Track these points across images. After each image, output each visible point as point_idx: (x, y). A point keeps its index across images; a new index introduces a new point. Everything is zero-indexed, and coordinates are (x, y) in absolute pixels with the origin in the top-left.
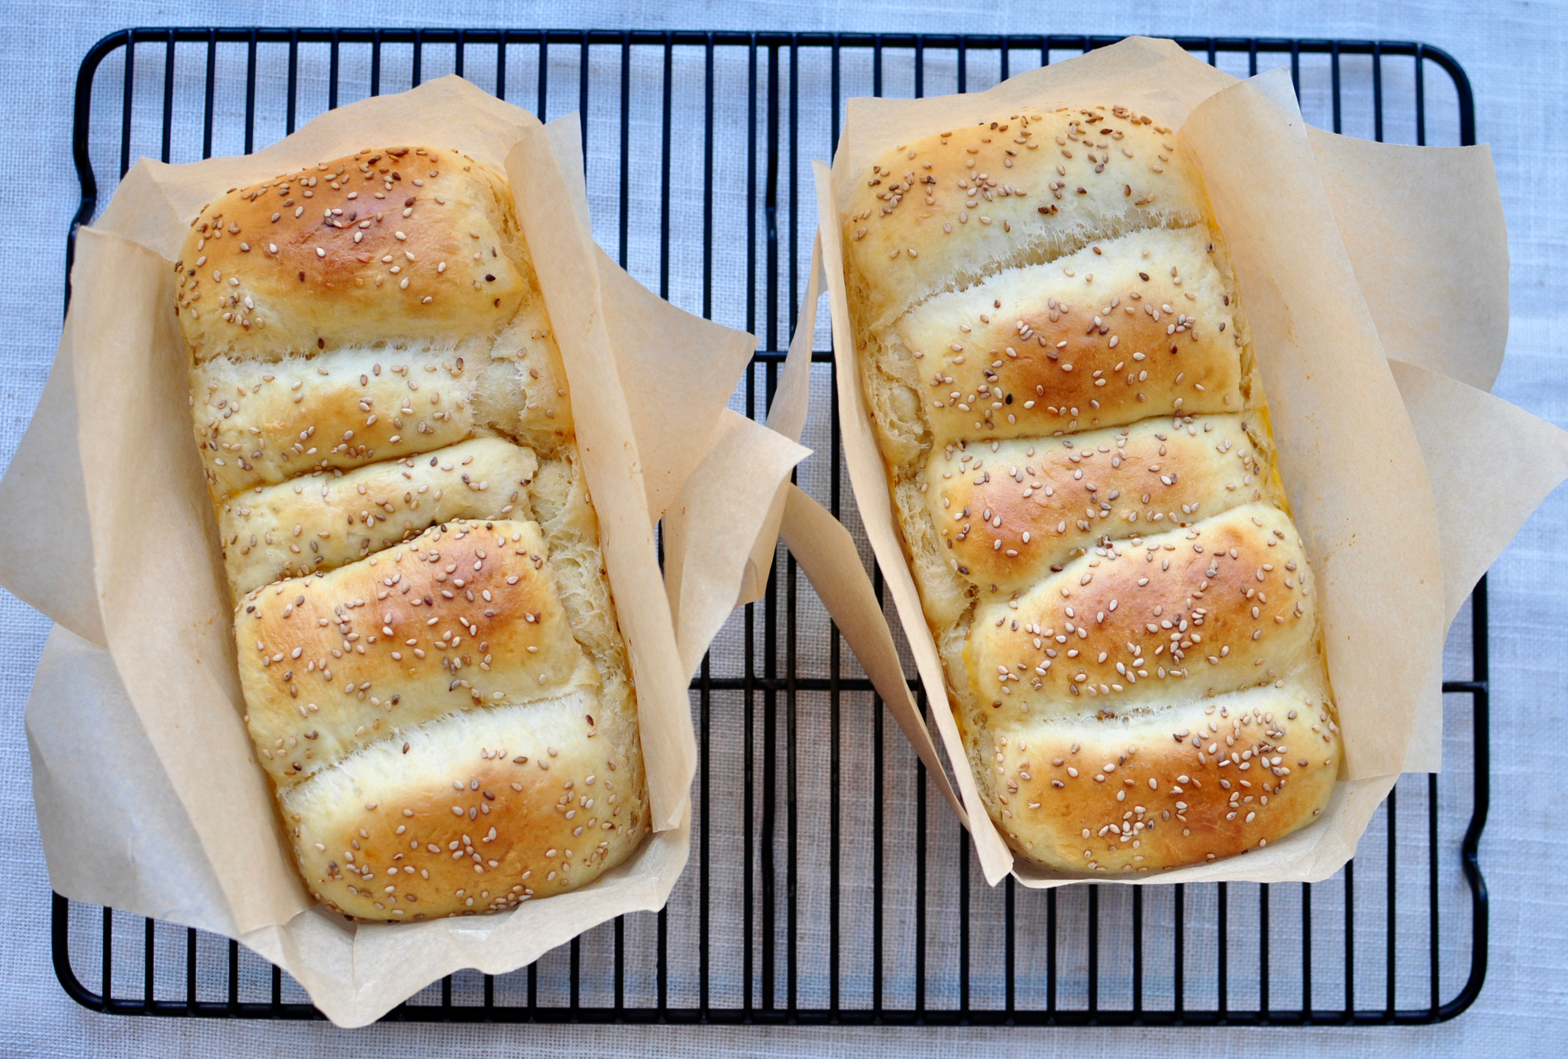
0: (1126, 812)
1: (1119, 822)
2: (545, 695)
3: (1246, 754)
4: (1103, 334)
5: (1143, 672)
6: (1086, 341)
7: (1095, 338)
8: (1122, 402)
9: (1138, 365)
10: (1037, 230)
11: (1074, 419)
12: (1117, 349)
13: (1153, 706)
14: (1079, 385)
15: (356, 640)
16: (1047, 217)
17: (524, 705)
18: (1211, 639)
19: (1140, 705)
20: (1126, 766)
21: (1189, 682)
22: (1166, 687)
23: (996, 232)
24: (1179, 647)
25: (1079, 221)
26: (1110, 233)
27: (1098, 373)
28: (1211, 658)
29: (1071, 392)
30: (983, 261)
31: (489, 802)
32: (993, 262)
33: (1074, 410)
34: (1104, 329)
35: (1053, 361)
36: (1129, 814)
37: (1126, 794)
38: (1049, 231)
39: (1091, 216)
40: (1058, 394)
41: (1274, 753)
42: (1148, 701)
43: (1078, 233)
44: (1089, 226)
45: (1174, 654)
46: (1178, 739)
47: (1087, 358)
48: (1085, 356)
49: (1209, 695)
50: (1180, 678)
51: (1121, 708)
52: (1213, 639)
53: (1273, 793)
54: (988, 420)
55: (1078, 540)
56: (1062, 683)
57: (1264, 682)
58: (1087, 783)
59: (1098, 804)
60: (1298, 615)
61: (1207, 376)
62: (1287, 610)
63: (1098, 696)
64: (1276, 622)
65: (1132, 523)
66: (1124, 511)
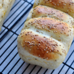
3: (52, 44)
5: (45, 28)
21: (50, 33)
27: (60, 1)
33: (55, 4)
40: (54, 1)
41: (55, 46)
42: (44, 32)
45: (50, 27)
46: (44, 37)
49: (52, 37)
50: (49, 31)
51: (40, 31)
52: (56, 29)
53: (52, 51)
54: (46, 2)
55: (47, 15)
56: (35, 25)
57: (59, 40)
58: (30, 36)
59: (29, 39)
60: (68, 35)
61: (72, 10)
62: (67, 33)
63: (38, 28)
64: (65, 33)
65: (55, 17)
66: (54, 15)
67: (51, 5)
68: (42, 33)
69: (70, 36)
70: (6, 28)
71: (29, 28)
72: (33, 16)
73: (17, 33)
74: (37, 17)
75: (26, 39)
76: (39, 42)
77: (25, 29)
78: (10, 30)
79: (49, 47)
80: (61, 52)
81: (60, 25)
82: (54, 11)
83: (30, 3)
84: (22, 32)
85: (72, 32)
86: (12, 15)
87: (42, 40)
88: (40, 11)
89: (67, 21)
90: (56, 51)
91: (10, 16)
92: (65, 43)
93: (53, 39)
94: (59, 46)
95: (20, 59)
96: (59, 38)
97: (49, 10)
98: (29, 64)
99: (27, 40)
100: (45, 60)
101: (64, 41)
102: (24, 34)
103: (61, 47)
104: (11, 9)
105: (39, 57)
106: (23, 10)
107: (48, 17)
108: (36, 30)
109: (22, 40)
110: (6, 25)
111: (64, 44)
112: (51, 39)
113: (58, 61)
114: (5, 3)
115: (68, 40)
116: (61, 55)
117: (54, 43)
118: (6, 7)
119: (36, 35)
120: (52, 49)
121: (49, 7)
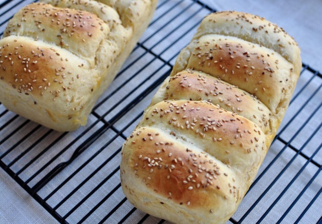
0: (156, 157)
1: (152, 159)
2: (77, 54)
3: (204, 168)
4: (248, 56)
5: (192, 128)
6: (242, 55)
7: (245, 57)
8: (240, 77)
9: (251, 70)
10: (250, 32)
11: (225, 73)
12: (248, 62)
13: (188, 140)
14: (232, 64)
15: (48, 13)
16: (254, 32)
17: (71, 52)
18: (218, 133)
19: (184, 136)
20: (167, 146)
21: (203, 141)
22: (196, 137)
23: (239, 27)
24: (208, 127)
25: (261, 37)
26: (267, 46)
27: (239, 64)
28: (214, 138)
29: (229, 64)
30: (231, 31)
31: (42, 55)
32: (233, 33)
33: (226, 70)
34: (248, 55)
35: (230, 54)
36: (156, 158)
37: (160, 152)
38: (252, 34)
39: (265, 39)
40: (225, 63)
41: (212, 176)
42: (188, 137)
43: (259, 40)
44: (263, 40)
45: (205, 127)
46: (187, 150)
47: (239, 59)
48: (239, 58)
49: (206, 151)
50: (201, 137)
51: (179, 134)
52: (219, 133)
53: (203, 186)
54: (203, 63)
55: (203, 96)
56: (169, 118)
57: (225, 162)
58: (152, 143)
59: (150, 150)
60: (249, 151)
61: (268, 88)
62: (246, 146)
63: (175, 127)
64: (241, 145)
65: (221, 102)
66: (221, 98)
67: (216, 72)
68: (184, 139)
69: (253, 155)
70: (101, 119)
71: (153, 123)
72: (168, 97)
73: (125, 133)
74: (176, 99)
75: (143, 150)
76: (173, 162)
77: (143, 124)
78: (109, 125)
79: (195, 177)
80: (225, 190)
81: (230, 124)
82: (222, 86)
83: (167, 63)
84: (135, 133)
85: (260, 143)
86: (119, 89)
87: (182, 156)
88: (185, 83)
89: (251, 114)
90: (213, 188)
91: (114, 89)
92: (239, 171)
93: (210, 158)
94: (222, 175)
95: (125, 199)
96: (225, 157)
97: (208, 84)
98: (147, 216)
99: (145, 154)
100: (183, 206)
101: (238, 166)
102: (139, 138)
103: (229, 180)
104: (117, 72)
105: (170, 198)
106: (149, 78)
107: (204, 102)
108: (169, 130)
109: (132, 151)
110: (101, 112)
111: (237, 173)
112: (203, 156)
113: (216, 213)
114: (102, 57)
115: (248, 163)
116: (225, 198)
117: (209, 167)
118: (105, 66)
119: (167, 144)
120: (203, 182)
121: (211, 75)
